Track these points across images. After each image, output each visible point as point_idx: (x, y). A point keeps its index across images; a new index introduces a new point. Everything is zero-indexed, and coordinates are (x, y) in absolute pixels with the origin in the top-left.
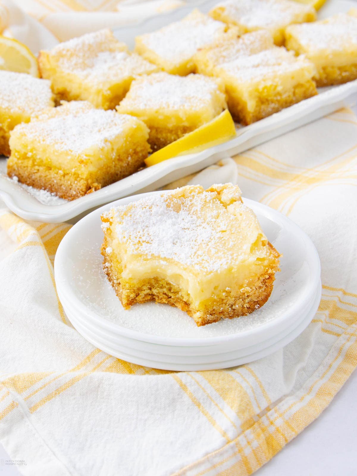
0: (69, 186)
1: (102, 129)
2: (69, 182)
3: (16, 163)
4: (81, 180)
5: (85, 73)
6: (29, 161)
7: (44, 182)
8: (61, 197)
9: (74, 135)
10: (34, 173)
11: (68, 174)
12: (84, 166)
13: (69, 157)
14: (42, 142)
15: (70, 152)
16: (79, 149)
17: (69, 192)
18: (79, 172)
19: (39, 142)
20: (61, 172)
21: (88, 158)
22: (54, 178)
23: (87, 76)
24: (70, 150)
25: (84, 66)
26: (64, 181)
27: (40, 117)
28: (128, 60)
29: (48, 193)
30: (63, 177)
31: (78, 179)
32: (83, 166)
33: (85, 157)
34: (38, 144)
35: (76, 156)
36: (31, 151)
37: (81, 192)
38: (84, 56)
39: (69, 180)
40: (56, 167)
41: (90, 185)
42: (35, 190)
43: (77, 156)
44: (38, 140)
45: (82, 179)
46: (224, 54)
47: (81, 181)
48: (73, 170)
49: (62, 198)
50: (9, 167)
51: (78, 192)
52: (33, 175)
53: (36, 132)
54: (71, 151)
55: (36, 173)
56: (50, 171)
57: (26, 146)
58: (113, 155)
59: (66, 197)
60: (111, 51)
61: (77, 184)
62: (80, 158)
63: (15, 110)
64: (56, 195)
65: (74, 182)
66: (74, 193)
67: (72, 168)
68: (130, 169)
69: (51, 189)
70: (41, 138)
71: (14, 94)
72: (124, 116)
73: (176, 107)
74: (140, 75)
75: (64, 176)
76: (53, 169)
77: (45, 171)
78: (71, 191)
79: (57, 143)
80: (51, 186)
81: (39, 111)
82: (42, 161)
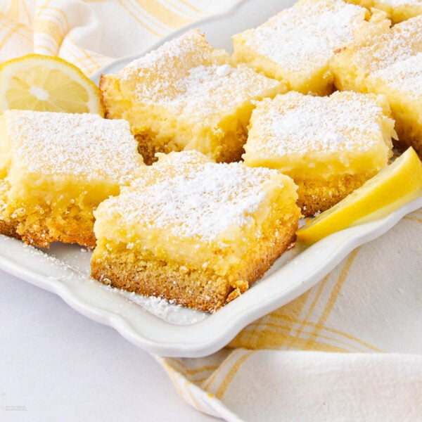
0: (197, 288)
1: (234, 195)
2: (199, 283)
3: (107, 259)
4: (217, 278)
5: (176, 102)
6: (128, 254)
7: (155, 284)
8: (185, 305)
9: (194, 209)
10: (138, 272)
11: (194, 270)
12: (223, 257)
13: (197, 246)
14: (149, 226)
15: (198, 238)
16: (211, 232)
17: (198, 297)
18: (215, 267)
19: (145, 225)
20: (184, 269)
21: (228, 245)
22: (172, 277)
23: (181, 108)
24: (197, 235)
25: (174, 92)
26: (190, 281)
27: (134, 184)
28: (234, 75)
29: (164, 301)
30: (187, 276)
31: (213, 277)
32: (220, 257)
33: (223, 245)
34: (144, 229)
35: (208, 244)
36: (133, 240)
37: (218, 295)
38: (170, 76)
39: (197, 279)
40: (174, 262)
41: (232, 284)
42: (141, 297)
43: (210, 245)
44: (142, 222)
45: (218, 276)
46: (376, 55)
47: (218, 280)
48: (205, 265)
49: (187, 306)
50: (94, 264)
51: (215, 297)
52: (137, 274)
53: (136, 210)
54: (200, 237)
55: (141, 271)
56: (166, 268)
57: (124, 233)
58: (258, 234)
59: (193, 304)
60: (206, 63)
61: (211, 284)
62: (215, 246)
63: (93, 177)
64: (177, 303)
65: (207, 282)
66: (208, 298)
67: (203, 262)
68: (279, 249)
69: (168, 294)
70: (146, 219)
71: (83, 150)
72: (259, 169)
73: (333, 149)
74: (260, 99)
75: (189, 274)
76: (169, 264)
77: (158, 268)
78: (203, 295)
79: (173, 225)
80: (168, 290)
81: (128, 173)
82: (151, 254)
